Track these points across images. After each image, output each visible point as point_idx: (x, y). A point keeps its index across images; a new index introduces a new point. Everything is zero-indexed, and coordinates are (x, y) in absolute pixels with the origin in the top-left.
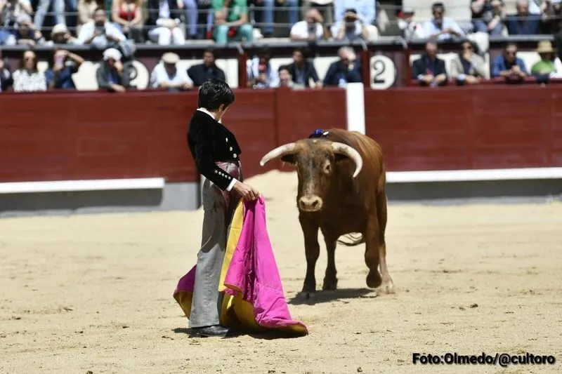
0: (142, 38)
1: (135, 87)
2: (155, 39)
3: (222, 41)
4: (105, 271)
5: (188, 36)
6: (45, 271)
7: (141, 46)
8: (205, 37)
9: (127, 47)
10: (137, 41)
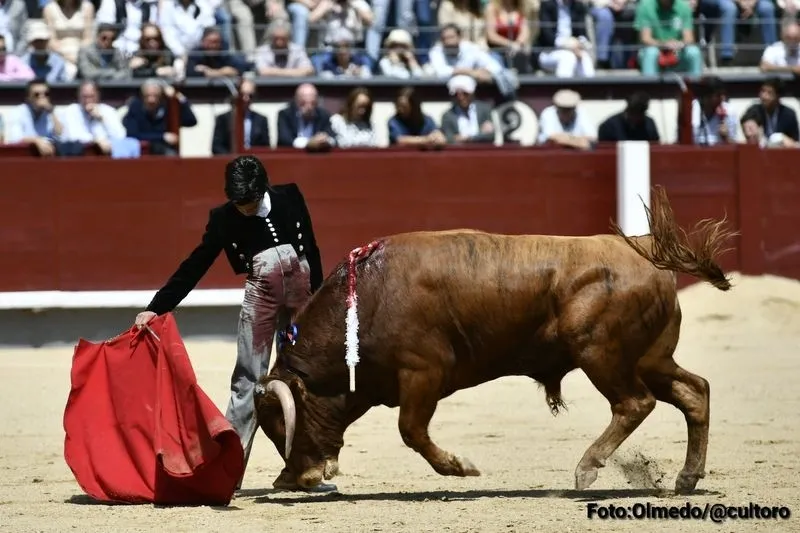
0: (529, 67)
1: (518, 142)
2: (551, 69)
3: (650, 72)
4: (471, 424)
5: (601, 65)
6: (378, 423)
7: (529, 79)
8: (625, 66)
9: (506, 80)
10: (521, 71)
